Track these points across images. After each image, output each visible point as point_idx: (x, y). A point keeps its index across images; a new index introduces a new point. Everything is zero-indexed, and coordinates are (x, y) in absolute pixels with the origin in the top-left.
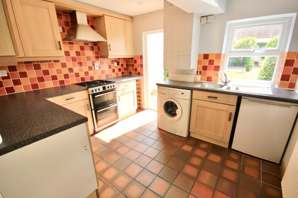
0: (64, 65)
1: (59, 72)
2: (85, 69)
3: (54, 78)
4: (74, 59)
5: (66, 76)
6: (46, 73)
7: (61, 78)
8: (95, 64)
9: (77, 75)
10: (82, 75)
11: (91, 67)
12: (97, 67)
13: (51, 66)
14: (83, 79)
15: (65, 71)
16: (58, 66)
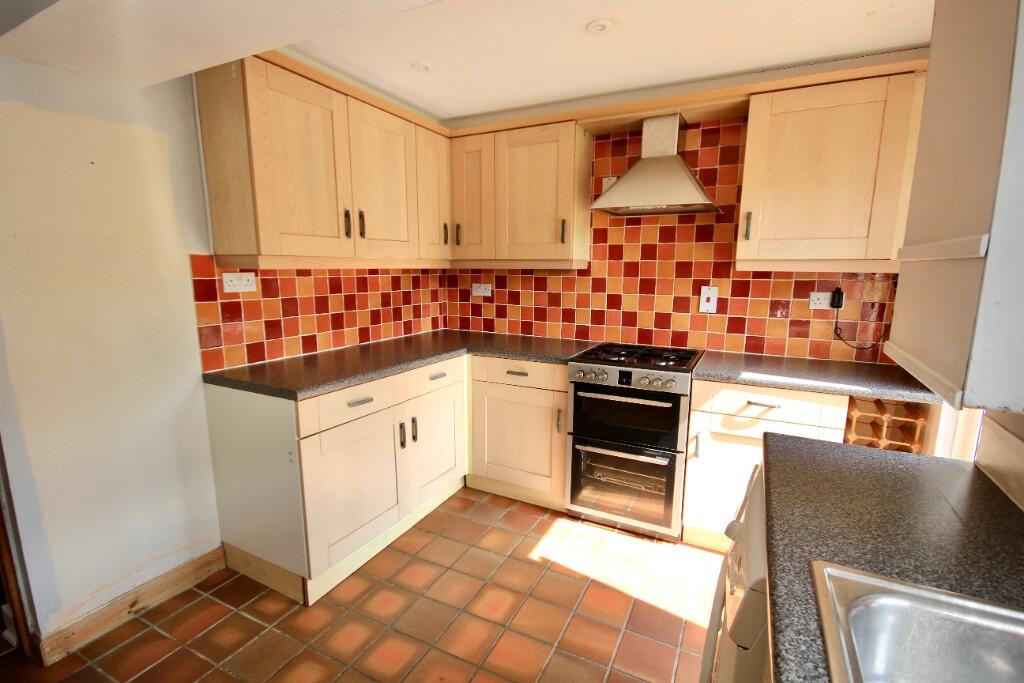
0: (599, 285)
1: (583, 301)
2: (663, 302)
3: (569, 315)
4: (631, 269)
5: (598, 317)
6: (555, 299)
7: (583, 319)
8: (703, 289)
9: (630, 319)
10: (646, 321)
11: (687, 300)
12: (708, 300)
13: (569, 285)
14: (645, 335)
15: (599, 302)
16: (585, 286)
